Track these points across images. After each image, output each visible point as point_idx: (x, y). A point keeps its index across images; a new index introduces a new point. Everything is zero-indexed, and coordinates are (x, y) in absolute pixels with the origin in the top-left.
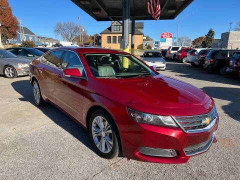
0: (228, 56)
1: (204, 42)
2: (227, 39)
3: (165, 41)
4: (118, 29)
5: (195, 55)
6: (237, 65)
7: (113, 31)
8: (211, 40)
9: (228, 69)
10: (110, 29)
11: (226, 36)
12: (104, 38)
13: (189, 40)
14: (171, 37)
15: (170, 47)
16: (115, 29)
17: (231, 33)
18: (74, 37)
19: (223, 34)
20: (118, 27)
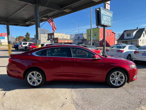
3: (4, 38)
19: (35, 36)
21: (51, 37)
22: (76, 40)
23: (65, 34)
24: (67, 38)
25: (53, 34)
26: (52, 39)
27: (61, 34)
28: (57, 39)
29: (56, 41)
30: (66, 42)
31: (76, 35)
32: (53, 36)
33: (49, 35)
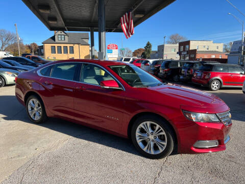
0: (179, 66)
1: (143, 54)
2: (163, 50)
3: (112, 52)
4: (63, 39)
5: (149, 65)
6: (189, 73)
7: (57, 41)
8: (149, 52)
9: (181, 77)
10: (53, 38)
11: (161, 48)
12: (48, 48)
13: (130, 51)
14: (117, 48)
15: (122, 58)
16: (60, 39)
17: (166, 45)
18: (6, 46)
19: (159, 47)
20: (63, 36)
21: (184, 48)
22: (234, 53)
23: (213, 43)
24: (217, 50)
25: (188, 43)
26: (185, 53)
27: (205, 43)
28: (194, 51)
29: (192, 56)
30: (213, 57)
31: (236, 43)
32: (187, 46)
33: (181, 44)
